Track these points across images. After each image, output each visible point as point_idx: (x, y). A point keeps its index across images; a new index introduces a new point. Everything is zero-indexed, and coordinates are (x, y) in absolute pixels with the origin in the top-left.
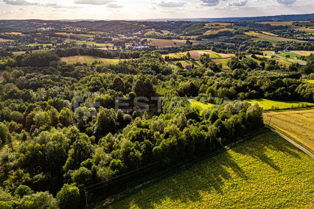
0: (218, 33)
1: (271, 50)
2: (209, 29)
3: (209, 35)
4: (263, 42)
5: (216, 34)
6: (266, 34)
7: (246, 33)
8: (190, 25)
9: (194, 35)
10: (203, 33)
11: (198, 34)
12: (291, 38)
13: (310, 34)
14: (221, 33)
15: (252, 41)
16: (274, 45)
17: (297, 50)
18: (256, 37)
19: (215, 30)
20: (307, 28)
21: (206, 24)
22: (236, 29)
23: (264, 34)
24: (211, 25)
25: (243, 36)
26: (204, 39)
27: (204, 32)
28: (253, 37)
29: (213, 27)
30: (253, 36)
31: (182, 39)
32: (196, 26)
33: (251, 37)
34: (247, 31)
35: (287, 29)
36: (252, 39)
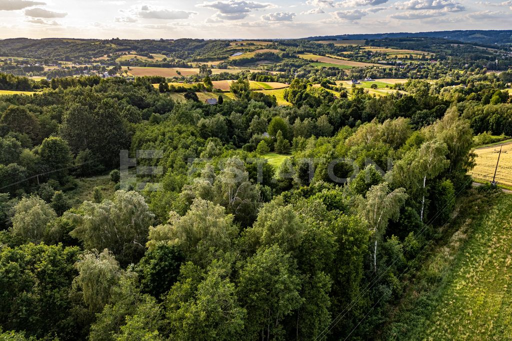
0: (255, 56)
1: (345, 80)
2: (239, 51)
3: (240, 60)
4: (330, 68)
5: (252, 58)
6: (331, 57)
7: (301, 56)
8: (202, 46)
9: (213, 60)
10: (228, 57)
11: (219, 59)
12: (369, 63)
13: (394, 56)
14: (259, 55)
15: (312, 67)
16: (348, 72)
17: (384, 78)
18: (317, 62)
19: (249, 51)
20: (387, 48)
21: (231, 44)
22: (284, 50)
23: (328, 57)
24: (240, 45)
25: (297, 61)
26: (231, 66)
27: (231, 55)
28: (313, 61)
29: (244, 48)
30: (313, 59)
31: (191, 67)
32: (213, 46)
33: (309, 61)
34: (302, 53)
35: (360, 50)
36: (312, 64)
